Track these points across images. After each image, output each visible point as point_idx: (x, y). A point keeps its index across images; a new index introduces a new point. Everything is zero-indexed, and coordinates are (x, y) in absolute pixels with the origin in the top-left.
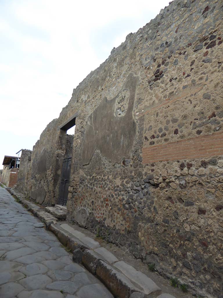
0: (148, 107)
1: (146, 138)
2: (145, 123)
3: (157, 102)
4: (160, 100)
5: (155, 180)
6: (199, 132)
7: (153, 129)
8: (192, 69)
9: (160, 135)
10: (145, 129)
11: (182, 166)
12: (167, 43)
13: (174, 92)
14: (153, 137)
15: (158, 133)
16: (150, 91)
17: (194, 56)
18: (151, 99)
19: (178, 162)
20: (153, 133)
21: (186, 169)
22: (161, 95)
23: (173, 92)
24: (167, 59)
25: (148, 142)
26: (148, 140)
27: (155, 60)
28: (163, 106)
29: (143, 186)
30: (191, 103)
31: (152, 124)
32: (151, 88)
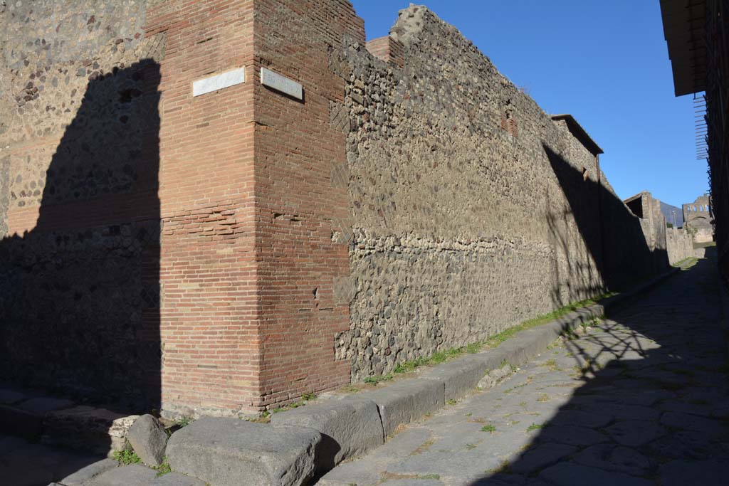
0: (15, 142)
1: (13, 195)
2: (10, 168)
3: (28, 137)
4: (32, 136)
5: (27, 261)
6: (77, 195)
7: (23, 182)
8: (73, 102)
9: (33, 192)
10: (11, 178)
11: (58, 240)
12: (44, 42)
13: (51, 130)
14: (23, 194)
15: (30, 189)
16: (18, 114)
17: (76, 83)
18: (20, 130)
19: (54, 233)
20: (23, 188)
21: (63, 243)
22: (34, 128)
23: (49, 129)
24: (44, 70)
25: (16, 202)
26: (16, 198)
27: (27, 63)
28: (37, 147)
29: (11, 272)
30: (70, 152)
31: (21, 172)
32: (21, 111)
